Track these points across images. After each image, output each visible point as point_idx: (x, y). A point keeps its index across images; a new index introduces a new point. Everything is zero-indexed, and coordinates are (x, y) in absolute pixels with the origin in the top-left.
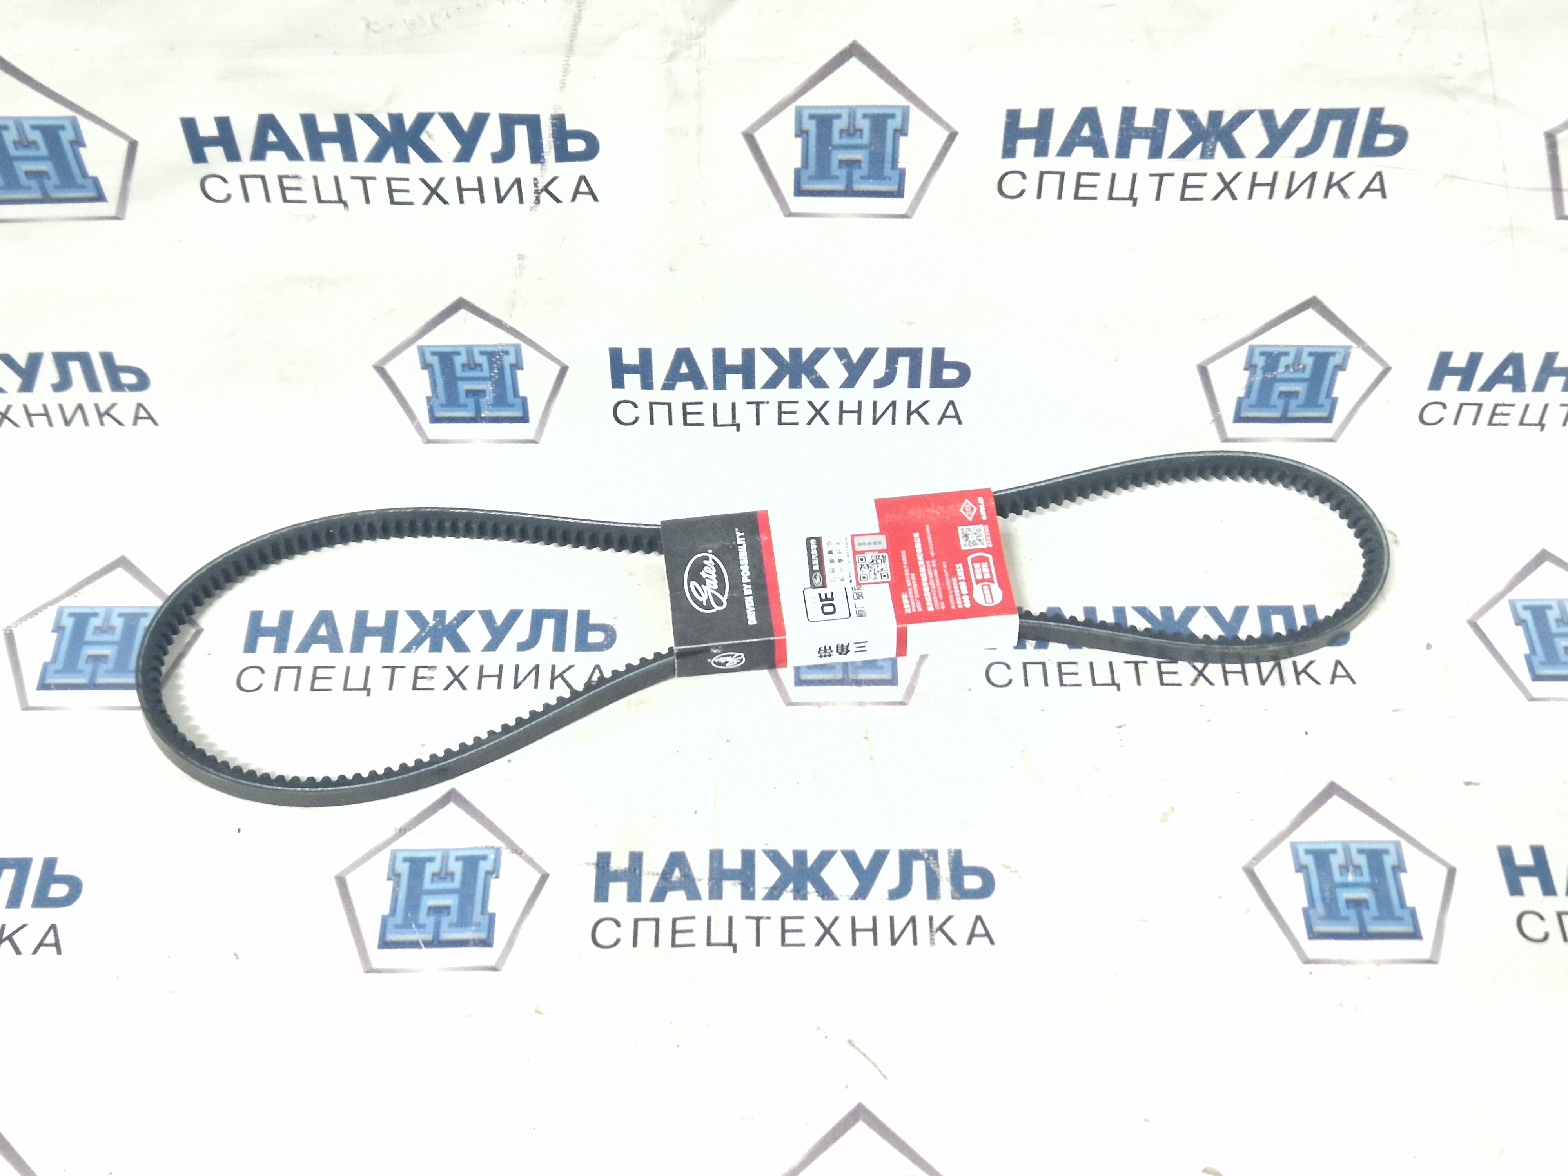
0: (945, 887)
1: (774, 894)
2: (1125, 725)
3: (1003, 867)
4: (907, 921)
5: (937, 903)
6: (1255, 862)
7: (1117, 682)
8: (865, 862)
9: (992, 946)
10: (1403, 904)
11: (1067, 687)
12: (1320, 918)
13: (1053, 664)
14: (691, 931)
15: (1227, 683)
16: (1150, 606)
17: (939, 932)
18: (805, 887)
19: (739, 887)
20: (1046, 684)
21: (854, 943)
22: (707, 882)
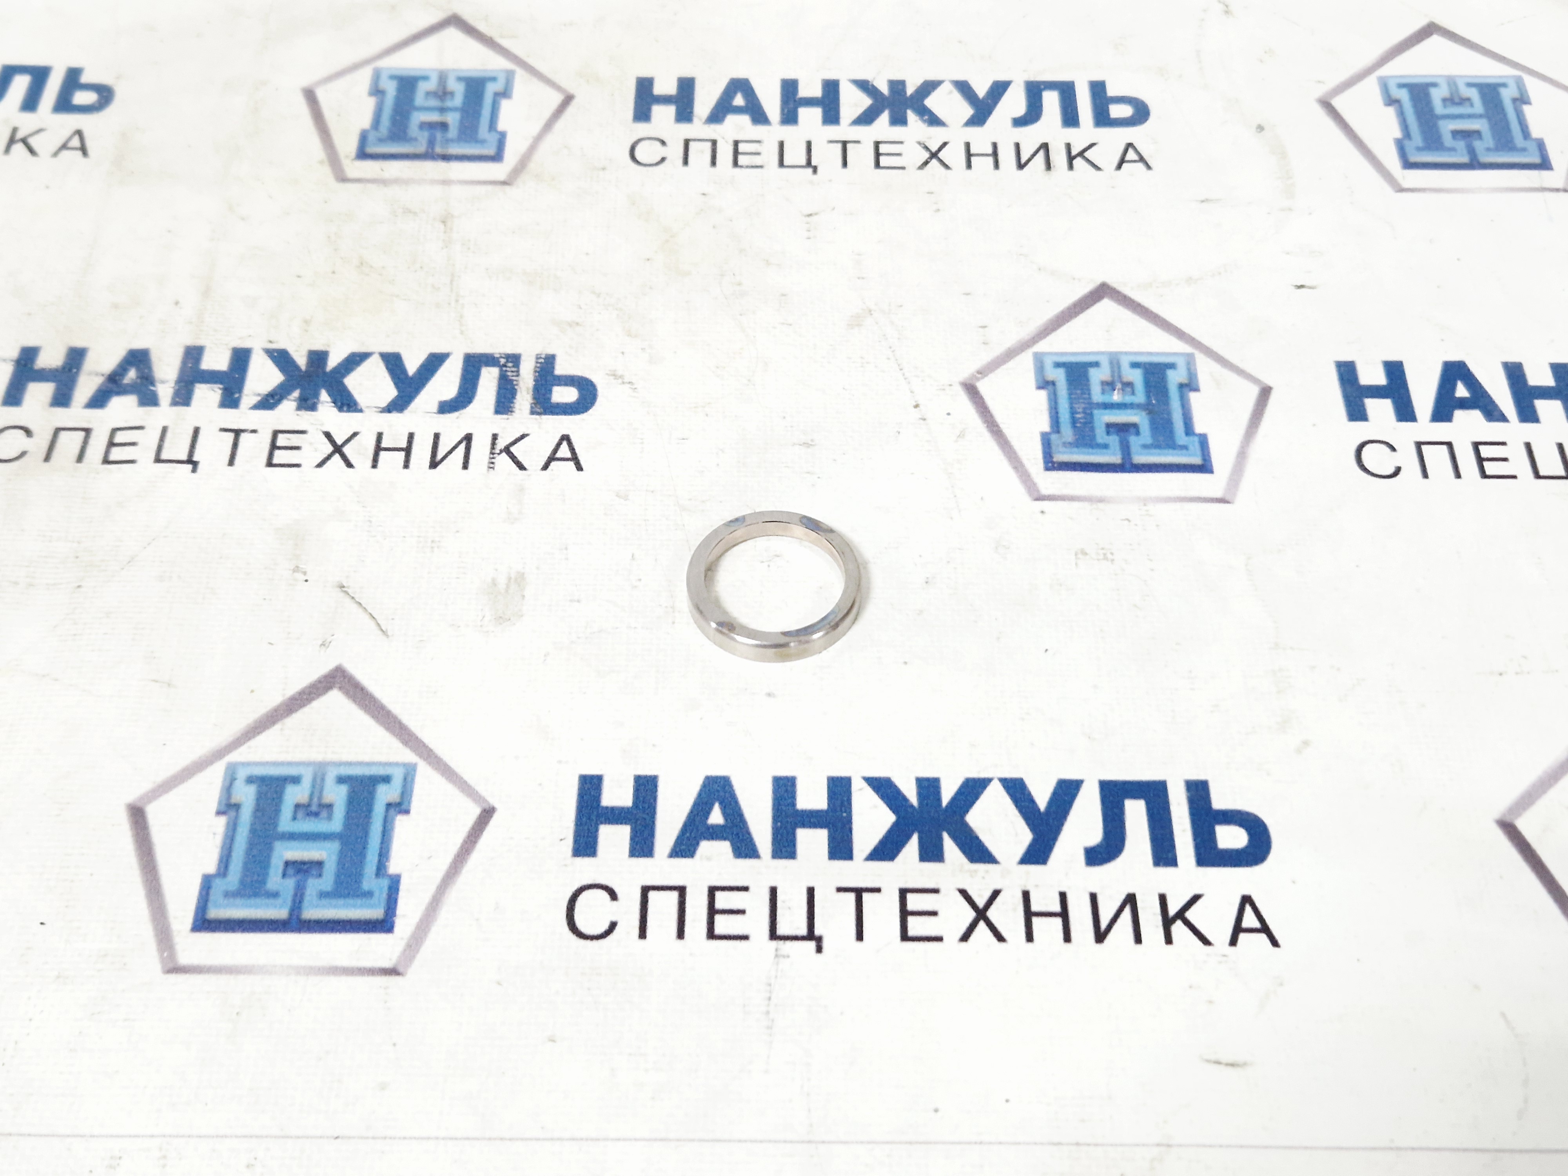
0: (524, 399)
1: (269, 401)
2: (816, 214)
3: (613, 377)
4: (459, 439)
5: (508, 419)
6: (979, 376)
7: (813, 163)
8: (412, 366)
9: (580, 472)
10: (1189, 429)
11: (743, 169)
12: (1065, 444)
13: (726, 142)
14: (133, 444)
15: (969, 166)
16: (874, 79)
17: (504, 454)
18: (317, 395)
19: (220, 392)
20: (713, 163)
21: (374, 466)
22: (173, 385)
